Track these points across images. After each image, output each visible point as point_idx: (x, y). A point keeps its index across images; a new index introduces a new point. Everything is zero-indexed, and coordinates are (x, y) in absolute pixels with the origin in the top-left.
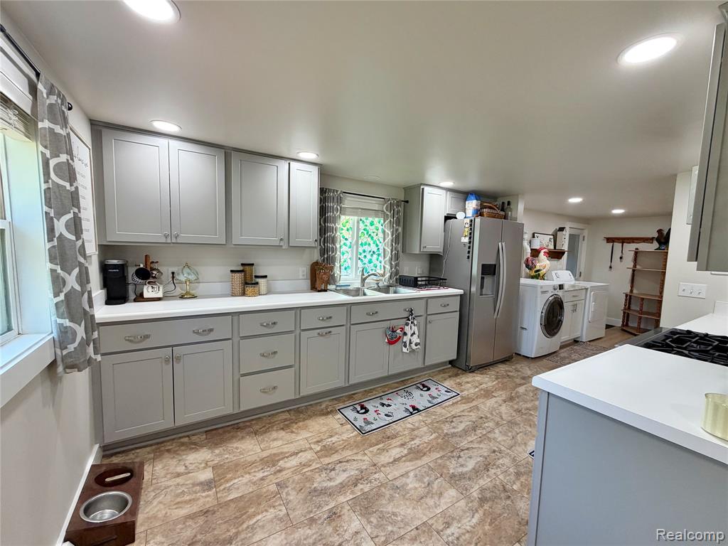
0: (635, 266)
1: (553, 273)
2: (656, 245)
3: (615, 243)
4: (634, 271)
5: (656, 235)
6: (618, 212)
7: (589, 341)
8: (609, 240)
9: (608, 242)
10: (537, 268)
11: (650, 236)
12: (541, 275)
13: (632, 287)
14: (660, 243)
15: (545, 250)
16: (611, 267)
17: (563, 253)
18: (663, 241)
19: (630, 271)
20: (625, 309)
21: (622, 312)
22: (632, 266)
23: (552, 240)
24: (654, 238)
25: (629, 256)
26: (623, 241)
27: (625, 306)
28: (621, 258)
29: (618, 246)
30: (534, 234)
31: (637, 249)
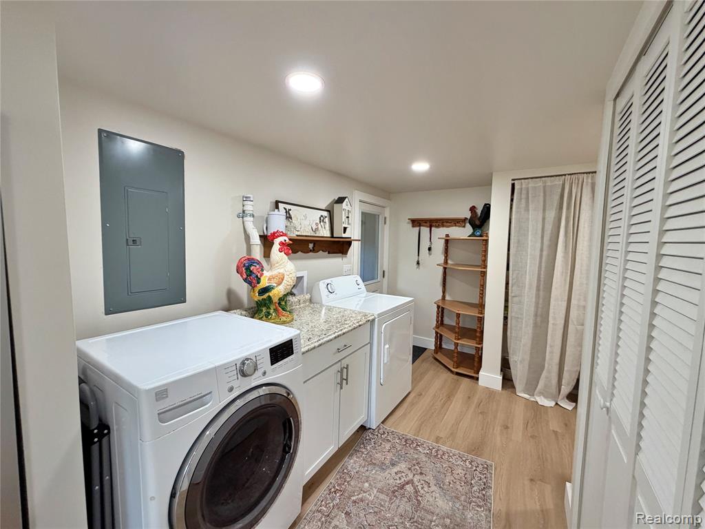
0: (446, 262)
1: (322, 285)
2: (468, 229)
3: (422, 228)
4: (445, 268)
5: (468, 215)
6: (421, 167)
7: (383, 422)
8: (416, 223)
9: (413, 226)
10: (264, 283)
11: (463, 216)
12: (276, 300)
13: (444, 292)
14: (474, 227)
15: (282, 239)
16: (418, 263)
17: (349, 243)
18: (478, 222)
19: (441, 269)
20: (437, 327)
21: (434, 331)
22: (442, 261)
23: (327, 220)
24: (466, 218)
25: (439, 246)
26: (432, 223)
27: (437, 322)
28: (430, 249)
29: (425, 230)
30: (277, 203)
31: (447, 235)
